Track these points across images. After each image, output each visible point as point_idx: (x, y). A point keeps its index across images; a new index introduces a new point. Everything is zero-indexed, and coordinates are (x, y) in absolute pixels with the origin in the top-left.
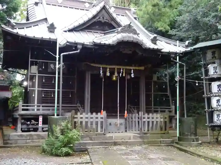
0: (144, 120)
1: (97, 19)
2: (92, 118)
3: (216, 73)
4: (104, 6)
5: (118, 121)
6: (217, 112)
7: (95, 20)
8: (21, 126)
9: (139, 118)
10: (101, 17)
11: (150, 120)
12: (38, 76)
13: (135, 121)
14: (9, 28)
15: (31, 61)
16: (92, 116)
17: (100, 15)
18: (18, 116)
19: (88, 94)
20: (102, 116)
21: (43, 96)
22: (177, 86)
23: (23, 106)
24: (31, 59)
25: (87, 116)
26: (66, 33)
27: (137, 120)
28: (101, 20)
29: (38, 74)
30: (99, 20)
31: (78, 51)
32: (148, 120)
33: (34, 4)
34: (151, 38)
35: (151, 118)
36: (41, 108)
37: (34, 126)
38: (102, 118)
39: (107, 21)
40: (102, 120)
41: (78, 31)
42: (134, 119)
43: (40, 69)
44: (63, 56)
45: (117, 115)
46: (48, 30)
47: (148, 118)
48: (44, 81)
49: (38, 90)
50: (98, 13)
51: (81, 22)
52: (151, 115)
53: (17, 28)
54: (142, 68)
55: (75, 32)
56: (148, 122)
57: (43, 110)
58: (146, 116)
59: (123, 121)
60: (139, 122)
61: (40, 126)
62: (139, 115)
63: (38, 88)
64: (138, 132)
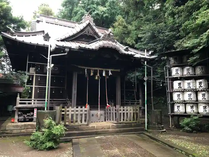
0: (121, 112)
1: (84, 33)
2: (77, 111)
3: (177, 74)
4: (89, 23)
5: (99, 112)
6: (178, 104)
7: (82, 33)
8: (18, 117)
9: (116, 110)
10: (87, 32)
11: (125, 112)
12: (36, 75)
13: (113, 113)
14: (9, 35)
15: (28, 63)
16: (77, 109)
17: (86, 30)
18: (15, 109)
19: (75, 90)
20: (86, 109)
21: (38, 92)
22: (145, 84)
23: (20, 100)
24: (28, 61)
25: (73, 109)
26: (59, 42)
27: (114, 112)
28: (86, 34)
29: (36, 74)
30: (85, 33)
31: (66, 54)
32: (124, 112)
33: (36, 22)
34: (124, 49)
35: (125, 110)
36: (36, 102)
37: (30, 117)
38: (86, 111)
39: (91, 35)
40: (86, 113)
41: (69, 41)
42: (112, 111)
43: (37, 70)
44: (52, 57)
45: (98, 107)
46: (44, 39)
47: (124, 110)
48: (39, 79)
49: (35, 87)
50: (85, 28)
51: (71, 34)
52: (125, 107)
53: (17, 36)
54: (119, 70)
55: (66, 42)
56: (124, 113)
57: (38, 103)
58: (122, 108)
59: (102, 112)
60: (116, 113)
61: (34, 117)
62: (116, 107)
63: (35, 85)
64: (115, 122)
